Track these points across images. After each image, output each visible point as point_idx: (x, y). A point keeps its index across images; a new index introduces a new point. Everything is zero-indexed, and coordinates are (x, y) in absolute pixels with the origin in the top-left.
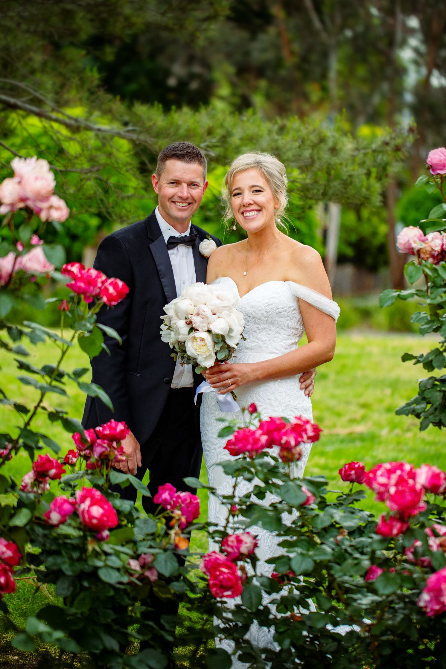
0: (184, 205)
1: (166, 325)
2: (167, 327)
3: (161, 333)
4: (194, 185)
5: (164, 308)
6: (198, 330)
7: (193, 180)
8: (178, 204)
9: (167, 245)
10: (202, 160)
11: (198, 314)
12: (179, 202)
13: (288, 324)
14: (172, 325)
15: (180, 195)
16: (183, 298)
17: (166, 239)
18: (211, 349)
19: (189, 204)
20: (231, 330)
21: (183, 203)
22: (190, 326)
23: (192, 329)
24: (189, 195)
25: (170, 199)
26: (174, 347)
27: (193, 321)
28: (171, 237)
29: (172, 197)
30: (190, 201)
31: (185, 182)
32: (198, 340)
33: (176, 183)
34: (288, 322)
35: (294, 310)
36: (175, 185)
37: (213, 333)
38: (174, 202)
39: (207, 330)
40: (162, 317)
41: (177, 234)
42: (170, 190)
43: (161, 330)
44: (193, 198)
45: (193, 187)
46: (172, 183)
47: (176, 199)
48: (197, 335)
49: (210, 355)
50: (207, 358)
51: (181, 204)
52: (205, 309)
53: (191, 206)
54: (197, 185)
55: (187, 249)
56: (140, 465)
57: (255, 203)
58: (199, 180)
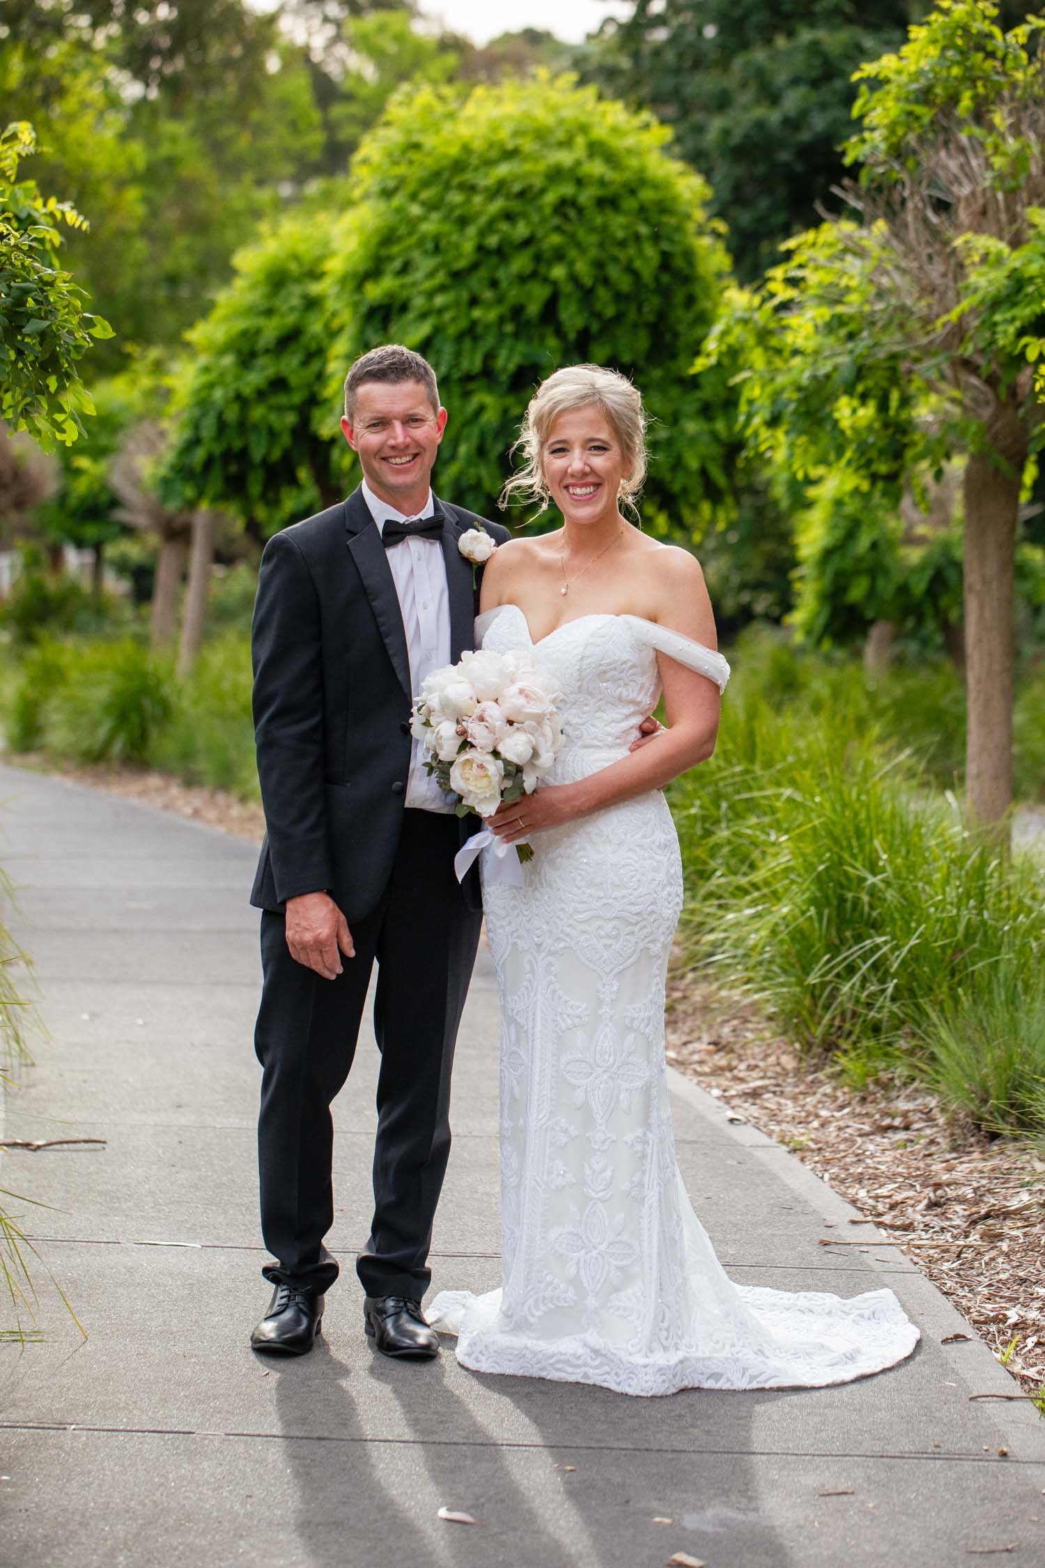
0: (404, 460)
4: (417, 420)
6: (475, 748)
7: (411, 412)
8: (393, 461)
9: (383, 541)
11: (482, 719)
12: (395, 457)
15: (391, 442)
17: (380, 528)
18: (494, 782)
19: (415, 456)
21: (400, 457)
22: (462, 739)
23: (466, 745)
24: (408, 440)
25: (376, 454)
27: (471, 730)
28: (388, 523)
29: (380, 450)
30: (414, 451)
31: (396, 418)
33: (381, 423)
35: (631, 668)
36: (378, 428)
37: (503, 758)
38: (385, 459)
39: (492, 750)
41: (401, 519)
42: (374, 439)
44: (418, 444)
45: (414, 424)
46: (374, 425)
47: (387, 452)
48: (474, 756)
49: (492, 793)
50: (486, 800)
51: (398, 461)
52: (495, 714)
53: (418, 459)
54: (422, 420)
55: (428, 545)
56: (352, 953)
57: (593, 471)
58: (421, 410)
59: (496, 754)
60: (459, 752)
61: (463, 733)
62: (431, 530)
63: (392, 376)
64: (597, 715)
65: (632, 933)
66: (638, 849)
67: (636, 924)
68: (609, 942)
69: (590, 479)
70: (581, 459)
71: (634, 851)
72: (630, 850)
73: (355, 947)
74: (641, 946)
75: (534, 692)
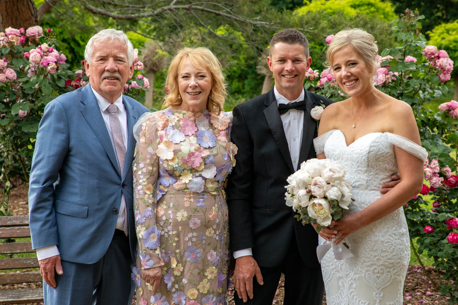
0: (291, 77)
1: (289, 193)
2: (290, 195)
3: (285, 199)
4: (298, 60)
5: (287, 180)
6: (316, 197)
7: (296, 57)
8: (286, 76)
10: (303, 40)
11: (315, 184)
13: (386, 167)
14: (295, 193)
16: (303, 172)
18: (327, 211)
19: (296, 76)
20: (343, 196)
22: (310, 194)
23: (312, 197)
24: (294, 69)
26: (297, 210)
27: (312, 190)
28: (280, 105)
29: (281, 72)
30: (296, 73)
31: (290, 59)
32: (317, 205)
33: (283, 60)
34: (386, 165)
35: (390, 155)
37: (329, 198)
38: (283, 76)
39: (323, 196)
40: (286, 187)
42: (279, 67)
43: (286, 197)
44: (297, 70)
45: (297, 62)
47: (284, 73)
48: (316, 201)
49: (327, 216)
50: (325, 219)
51: (288, 77)
52: (321, 180)
53: (297, 77)
54: (300, 61)
55: (299, 113)
56: (262, 283)
57: (352, 74)
58: (301, 56)
59: (325, 198)
60: (309, 201)
61: (309, 192)
62: (301, 107)
63: (290, 41)
64: (376, 176)
65: (389, 272)
66: (393, 235)
67: (391, 268)
68: (378, 275)
69: (352, 78)
70: (345, 70)
71: (392, 236)
72: (390, 235)
73: (264, 281)
74: (393, 277)
75: (336, 170)
